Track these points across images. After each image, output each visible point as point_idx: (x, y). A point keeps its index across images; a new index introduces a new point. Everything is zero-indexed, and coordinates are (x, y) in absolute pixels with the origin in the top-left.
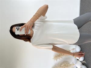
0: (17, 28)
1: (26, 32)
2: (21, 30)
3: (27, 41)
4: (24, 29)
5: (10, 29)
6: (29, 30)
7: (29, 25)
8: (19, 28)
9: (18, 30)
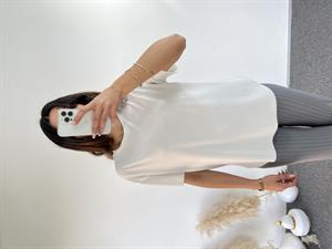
0: (64, 114)
3: (101, 154)
5: (40, 117)
7: (107, 103)
9: (67, 120)
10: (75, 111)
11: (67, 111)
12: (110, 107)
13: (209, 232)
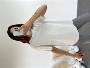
0: (15, 29)
1: (25, 33)
2: (19, 31)
4: (22, 30)
6: (27, 31)
8: (17, 29)
9: (16, 31)
10: (18, 28)
11: (16, 28)
12: (29, 27)
13: (55, 60)
